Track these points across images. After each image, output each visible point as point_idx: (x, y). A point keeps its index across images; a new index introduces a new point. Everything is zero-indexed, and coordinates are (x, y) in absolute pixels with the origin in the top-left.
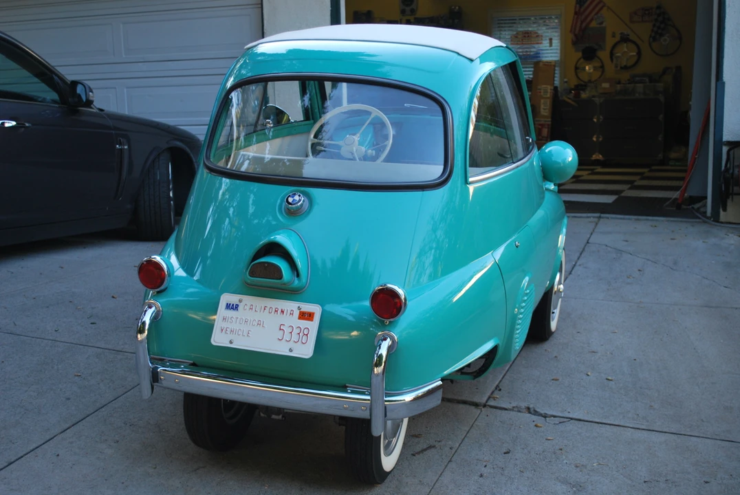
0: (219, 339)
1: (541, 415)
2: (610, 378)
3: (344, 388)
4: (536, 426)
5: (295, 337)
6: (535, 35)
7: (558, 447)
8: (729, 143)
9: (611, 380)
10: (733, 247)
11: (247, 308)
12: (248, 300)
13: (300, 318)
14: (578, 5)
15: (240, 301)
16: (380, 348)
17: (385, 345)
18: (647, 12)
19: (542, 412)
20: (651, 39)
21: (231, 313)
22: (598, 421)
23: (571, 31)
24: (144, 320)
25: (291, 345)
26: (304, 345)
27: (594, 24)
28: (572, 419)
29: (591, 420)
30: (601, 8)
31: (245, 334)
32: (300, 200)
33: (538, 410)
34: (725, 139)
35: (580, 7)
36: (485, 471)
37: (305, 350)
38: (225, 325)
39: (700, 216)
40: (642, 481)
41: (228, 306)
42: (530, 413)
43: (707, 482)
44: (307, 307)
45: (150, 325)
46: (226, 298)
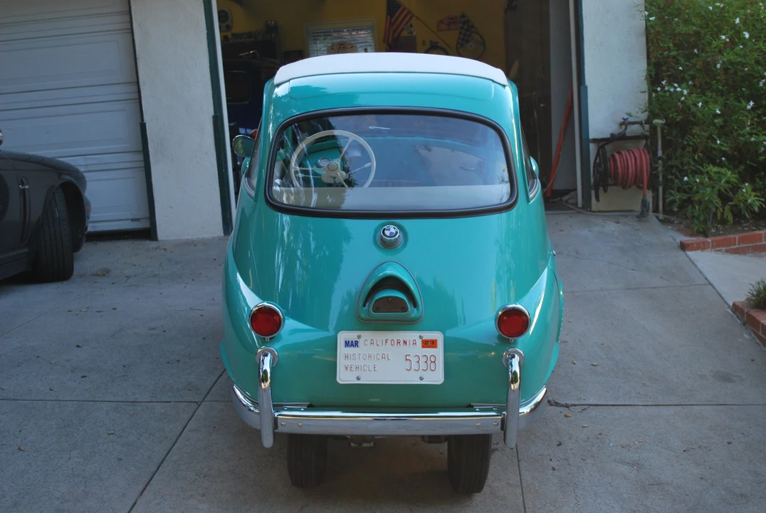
0: (345, 376)
1: (562, 406)
2: (595, 364)
3: (469, 407)
4: (566, 416)
5: (423, 366)
6: (350, 46)
7: (597, 433)
8: (595, 141)
9: (596, 365)
10: (616, 233)
11: (368, 343)
12: (366, 336)
13: (423, 347)
14: (389, 17)
15: (359, 337)
16: (512, 366)
17: (516, 361)
18: (452, 21)
19: (563, 403)
20: (459, 46)
21: (351, 350)
22: (612, 403)
23: (384, 41)
24: (264, 369)
25: (420, 373)
26: (432, 372)
27: (405, 34)
28: (590, 405)
29: (606, 403)
30: (411, 18)
31: (372, 369)
32: (397, 233)
33: (559, 401)
34: (591, 136)
35: (392, 17)
36: (554, 464)
37: (436, 377)
38: (348, 363)
39: (572, 207)
40: (682, 451)
41: (347, 344)
42: (551, 405)
43: (730, 443)
44: (428, 335)
45: (271, 373)
46: (343, 337)
